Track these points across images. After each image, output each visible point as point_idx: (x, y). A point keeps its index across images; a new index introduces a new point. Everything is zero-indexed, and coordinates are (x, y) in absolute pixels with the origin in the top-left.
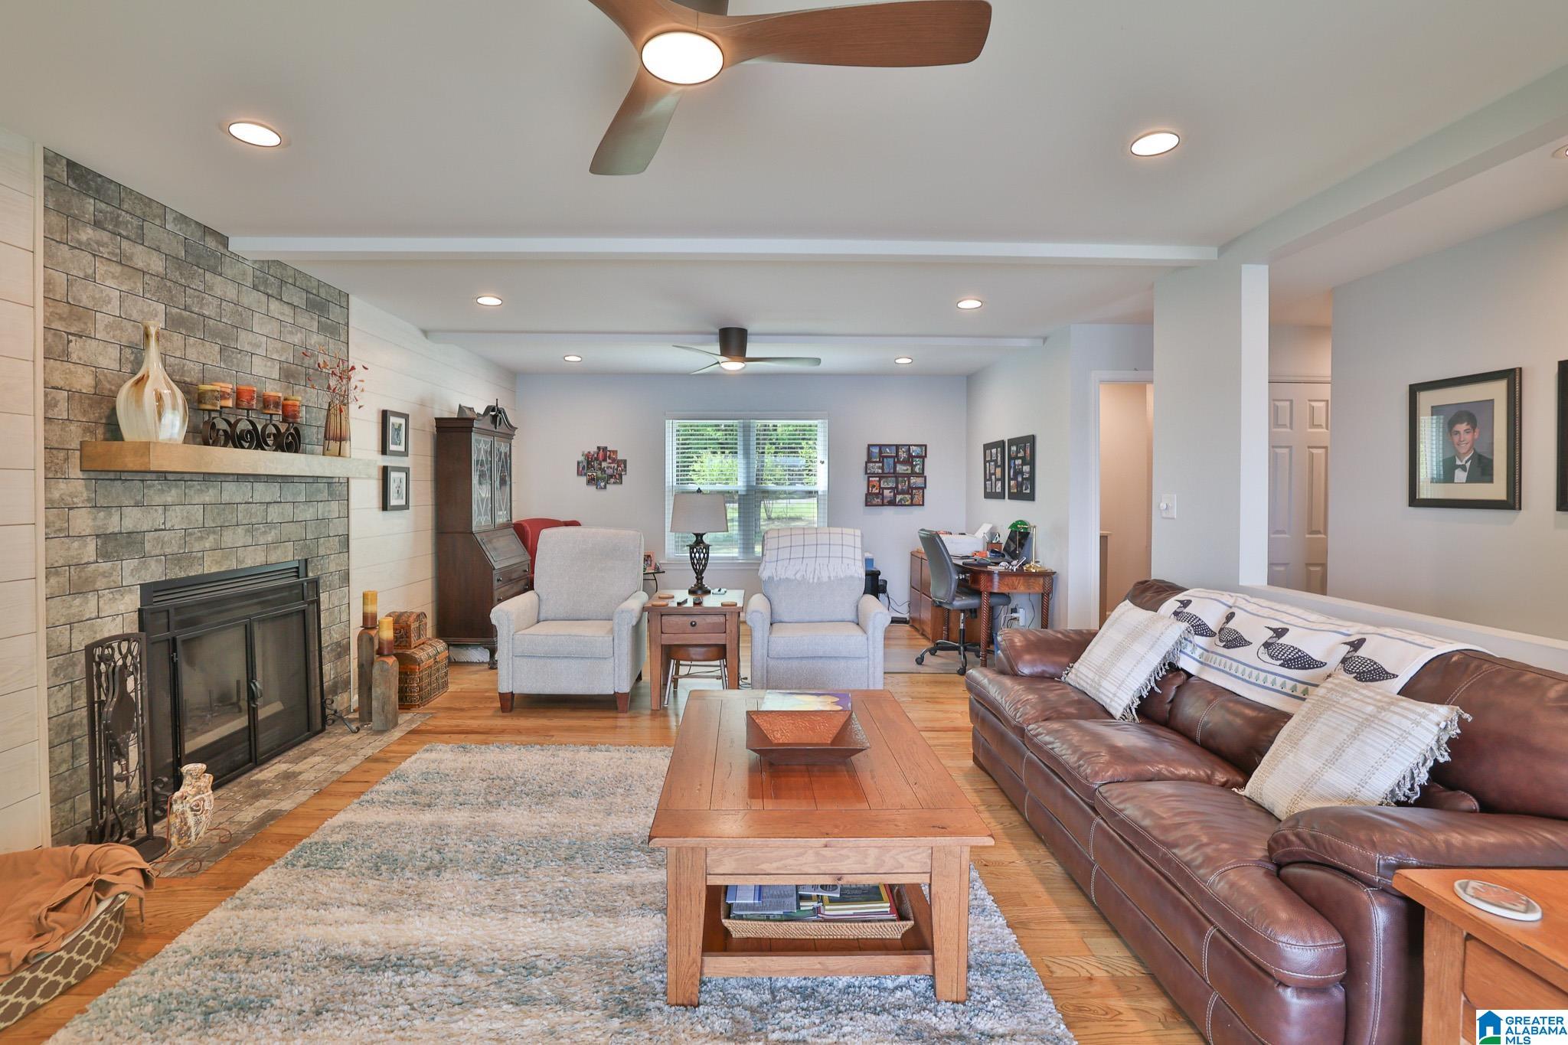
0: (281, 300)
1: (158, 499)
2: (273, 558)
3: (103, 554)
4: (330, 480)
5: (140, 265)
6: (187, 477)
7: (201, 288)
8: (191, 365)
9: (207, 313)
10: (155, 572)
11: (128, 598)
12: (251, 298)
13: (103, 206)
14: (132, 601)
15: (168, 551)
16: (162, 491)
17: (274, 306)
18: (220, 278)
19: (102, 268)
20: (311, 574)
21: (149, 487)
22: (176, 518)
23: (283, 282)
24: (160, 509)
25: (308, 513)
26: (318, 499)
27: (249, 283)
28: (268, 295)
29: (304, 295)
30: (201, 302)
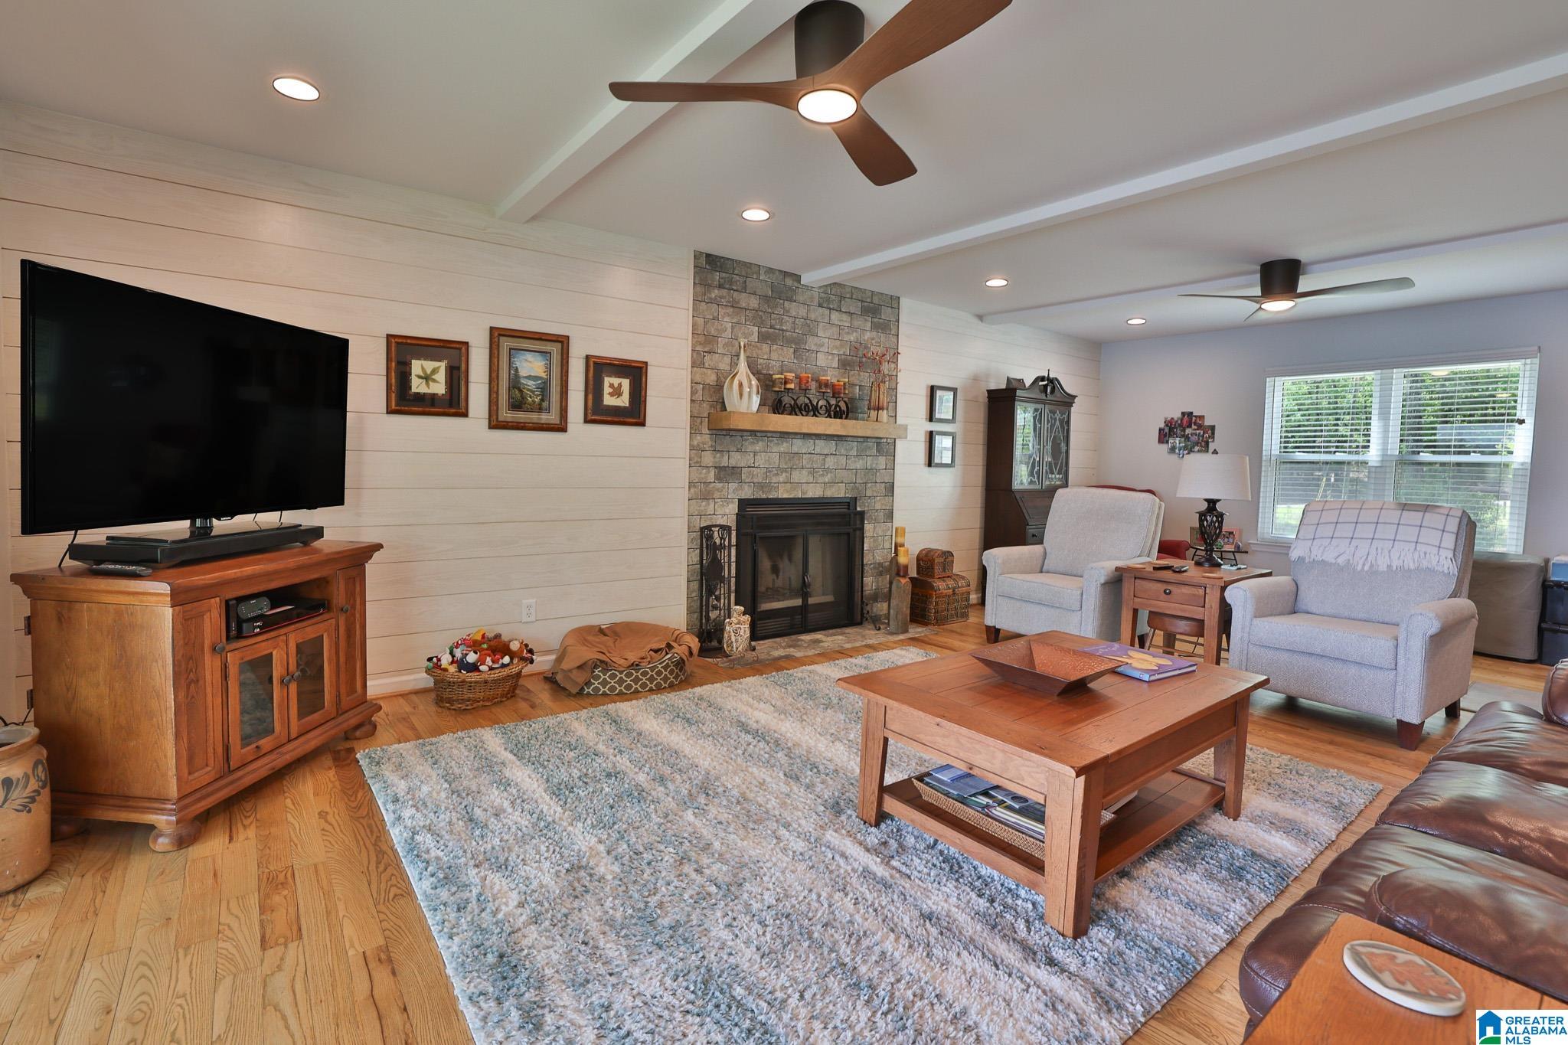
0: (841, 311)
1: (750, 448)
2: (829, 493)
3: (718, 478)
4: (878, 441)
5: (744, 305)
6: (769, 435)
7: (782, 312)
9: (785, 328)
10: (747, 493)
11: (731, 506)
12: (817, 313)
13: (724, 274)
14: (733, 508)
15: (755, 480)
16: (753, 443)
17: (835, 316)
18: (795, 303)
19: (722, 311)
20: (858, 509)
21: (746, 440)
22: (761, 460)
23: (842, 298)
24: (752, 454)
25: (859, 464)
26: (868, 453)
27: (816, 303)
28: (830, 309)
29: (860, 304)
30: (781, 321)
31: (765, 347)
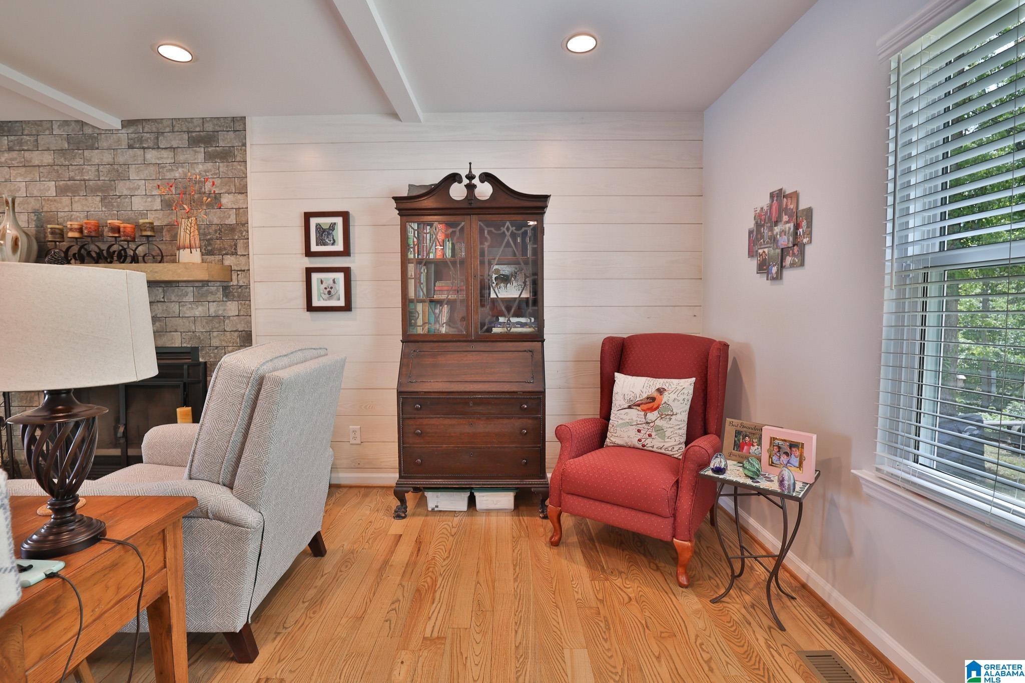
0: (159, 148)
4: (225, 284)
5: (37, 163)
7: (82, 162)
8: (78, 214)
9: (86, 178)
12: (126, 156)
13: (13, 137)
17: (151, 155)
18: (96, 151)
19: (14, 172)
20: (201, 360)
23: (159, 133)
26: (209, 299)
27: (124, 144)
28: (144, 148)
29: (186, 136)
30: (81, 171)
31: (66, 200)
